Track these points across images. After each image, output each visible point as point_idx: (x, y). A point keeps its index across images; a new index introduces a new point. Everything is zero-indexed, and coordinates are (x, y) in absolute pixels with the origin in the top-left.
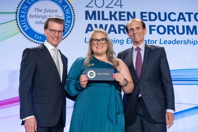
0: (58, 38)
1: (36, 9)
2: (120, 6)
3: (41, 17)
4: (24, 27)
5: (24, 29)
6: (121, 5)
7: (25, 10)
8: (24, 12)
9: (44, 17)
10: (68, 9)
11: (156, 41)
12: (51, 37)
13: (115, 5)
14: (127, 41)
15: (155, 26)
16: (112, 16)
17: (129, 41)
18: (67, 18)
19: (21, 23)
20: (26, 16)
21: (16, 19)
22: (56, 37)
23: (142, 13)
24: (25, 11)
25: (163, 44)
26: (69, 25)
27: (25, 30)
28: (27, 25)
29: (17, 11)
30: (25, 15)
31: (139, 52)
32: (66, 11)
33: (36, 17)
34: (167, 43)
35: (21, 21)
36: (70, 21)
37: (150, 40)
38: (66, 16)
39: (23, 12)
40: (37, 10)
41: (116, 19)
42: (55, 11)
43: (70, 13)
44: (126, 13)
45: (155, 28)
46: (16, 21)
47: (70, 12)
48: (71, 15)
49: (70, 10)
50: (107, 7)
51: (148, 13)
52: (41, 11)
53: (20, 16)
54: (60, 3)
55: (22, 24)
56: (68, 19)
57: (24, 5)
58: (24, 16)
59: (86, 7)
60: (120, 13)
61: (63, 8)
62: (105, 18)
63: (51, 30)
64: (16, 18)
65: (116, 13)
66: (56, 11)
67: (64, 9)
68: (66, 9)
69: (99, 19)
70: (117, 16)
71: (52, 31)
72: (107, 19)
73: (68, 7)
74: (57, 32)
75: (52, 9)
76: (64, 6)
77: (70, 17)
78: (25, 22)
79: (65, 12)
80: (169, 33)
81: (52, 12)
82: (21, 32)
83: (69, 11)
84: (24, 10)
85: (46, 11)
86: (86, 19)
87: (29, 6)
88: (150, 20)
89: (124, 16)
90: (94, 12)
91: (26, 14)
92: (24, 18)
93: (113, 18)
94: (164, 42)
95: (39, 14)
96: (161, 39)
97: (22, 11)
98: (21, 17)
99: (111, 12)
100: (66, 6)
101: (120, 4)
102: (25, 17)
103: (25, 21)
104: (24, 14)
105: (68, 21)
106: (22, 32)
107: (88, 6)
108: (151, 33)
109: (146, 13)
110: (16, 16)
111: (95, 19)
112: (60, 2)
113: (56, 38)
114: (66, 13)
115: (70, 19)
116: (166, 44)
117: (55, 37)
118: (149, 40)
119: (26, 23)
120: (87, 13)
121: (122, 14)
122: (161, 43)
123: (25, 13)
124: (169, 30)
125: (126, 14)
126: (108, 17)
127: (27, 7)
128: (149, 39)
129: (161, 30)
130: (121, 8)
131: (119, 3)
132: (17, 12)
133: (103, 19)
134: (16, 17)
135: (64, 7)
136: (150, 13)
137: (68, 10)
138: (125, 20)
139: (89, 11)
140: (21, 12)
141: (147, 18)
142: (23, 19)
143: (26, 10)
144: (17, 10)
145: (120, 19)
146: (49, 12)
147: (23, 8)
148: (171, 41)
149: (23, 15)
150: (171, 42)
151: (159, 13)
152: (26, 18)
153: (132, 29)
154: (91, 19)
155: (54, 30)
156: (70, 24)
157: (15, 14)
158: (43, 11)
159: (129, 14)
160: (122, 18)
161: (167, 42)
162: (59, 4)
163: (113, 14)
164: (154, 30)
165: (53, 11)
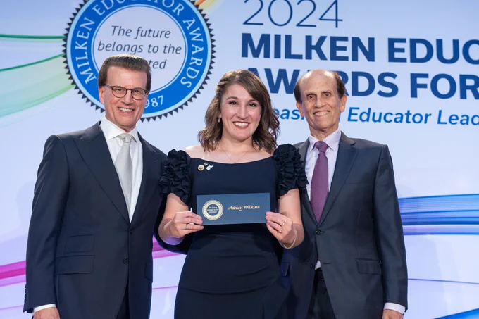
0: (132, 107)
1: (115, 27)
2: (335, 22)
3: (127, 47)
4: (82, 73)
5: (82, 78)
6: (337, 20)
7: (88, 31)
8: (85, 35)
9: (134, 49)
10: (198, 29)
11: (427, 116)
12: (115, 107)
13: (321, 19)
14: (350, 114)
15: (426, 76)
16: (312, 47)
17: (356, 114)
18: (193, 53)
19: (75, 63)
20: (89, 46)
21: (63, 53)
22: (128, 105)
23: (392, 42)
24: (89, 33)
25: (446, 123)
26: (198, 72)
27: (86, 81)
28: (90, 69)
29: (66, 32)
30: (86, 43)
31: (322, 154)
32: (191, 33)
33: (115, 49)
34: (458, 122)
35: (77, 59)
36: (201, 60)
37: (413, 113)
38: (193, 46)
39: (82, 36)
40: (117, 29)
41: (322, 57)
42: (163, 34)
43: (202, 40)
44: (350, 40)
45: (428, 81)
46: (65, 59)
47: (204, 36)
48: (204, 45)
49: (202, 31)
50: (298, 25)
51: (408, 41)
52: (127, 33)
53: (73, 45)
54: (178, 14)
55: (79, 66)
56: (197, 55)
57: (85, 18)
58: (84, 46)
59: (245, 23)
60: (334, 40)
61: (184, 26)
62: (294, 52)
63: (112, 88)
64: (65, 51)
65: (322, 39)
66: (167, 34)
67: (188, 28)
68: (192, 28)
69: (277, 55)
70: (326, 48)
71: (117, 91)
72: (300, 57)
73: (198, 23)
74: (129, 92)
75: (156, 29)
76: (188, 21)
77: (202, 49)
78: (86, 62)
79: (189, 37)
80: (463, 96)
81: (157, 36)
82: (74, 86)
83: (199, 35)
84: (84, 31)
85: (140, 32)
86: (245, 54)
87: (98, 20)
88: (414, 59)
89: (344, 49)
90: (265, 39)
91: (90, 40)
92: (84, 50)
93: (314, 52)
94: (450, 119)
95: (123, 40)
96: (440, 111)
97: (80, 34)
98: (76, 48)
99: (309, 39)
100: (194, 21)
101: (335, 18)
102: (86, 48)
103: (86, 57)
104: (84, 40)
105: (197, 59)
106: (77, 88)
107: (249, 22)
108: (414, 94)
109: (403, 41)
110: (65, 46)
111: (267, 55)
112: (177, 11)
113: (128, 107)
114: (193, 39)
115: (203, 55)
116: (456, 123)
117: (124, 106)
118: (408, 114)
119: (88, 63)
120: (247, 38)
121: (339, 44)
122: (441, 121)
123: (87, 38)
124: (464, 88)
125: (349, 44)
126: (302, 52)
127: (93, 23)
128: (409, 111)
129: (443, 86)
130: (337, 26)
131: (331, 15)
132: (66, 35)
133: (289, 55)
134: (64, 48)
135: (187, 25)
136: (413, 42)
137: (198, 32)
138: (346, 59)
139: (252, 35)
140: (78, 36)
141: (407, 55)
142: (81, 53)
143: (90, 29)
144: (68, 30)
145: (334, 57)
146: (149, 36)
147: (82, 25)
148: (468, 117)
149: (81, 44)
150: (467, 120)
151: (439, 42)
152: (89, 51)
153: (311, 95)
154: (256, 54)
155: (120, 89)
156: (202, 68)
157: (61, 40)
158: (134, 34)
159: (357, 42)
160: (339, 53)
161: (457, 119)
162: (174, 15)
163: (314, 43)
164: (424, 86)
165: (159, 34)
